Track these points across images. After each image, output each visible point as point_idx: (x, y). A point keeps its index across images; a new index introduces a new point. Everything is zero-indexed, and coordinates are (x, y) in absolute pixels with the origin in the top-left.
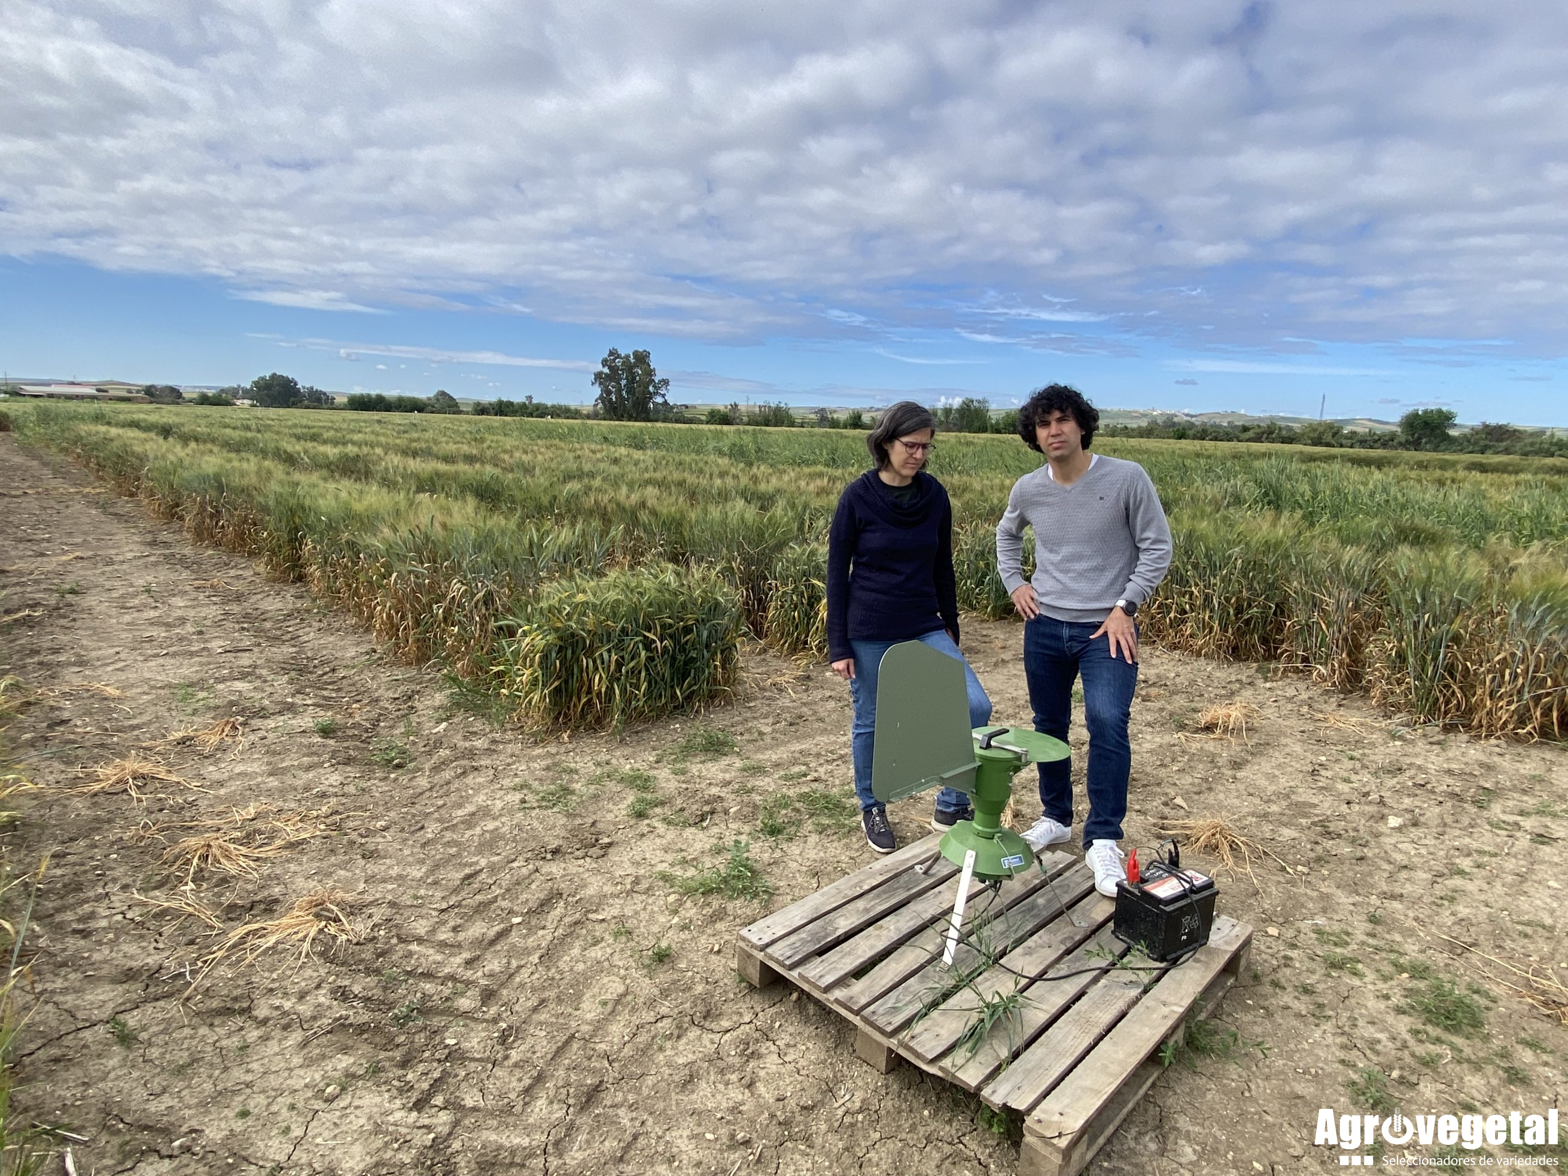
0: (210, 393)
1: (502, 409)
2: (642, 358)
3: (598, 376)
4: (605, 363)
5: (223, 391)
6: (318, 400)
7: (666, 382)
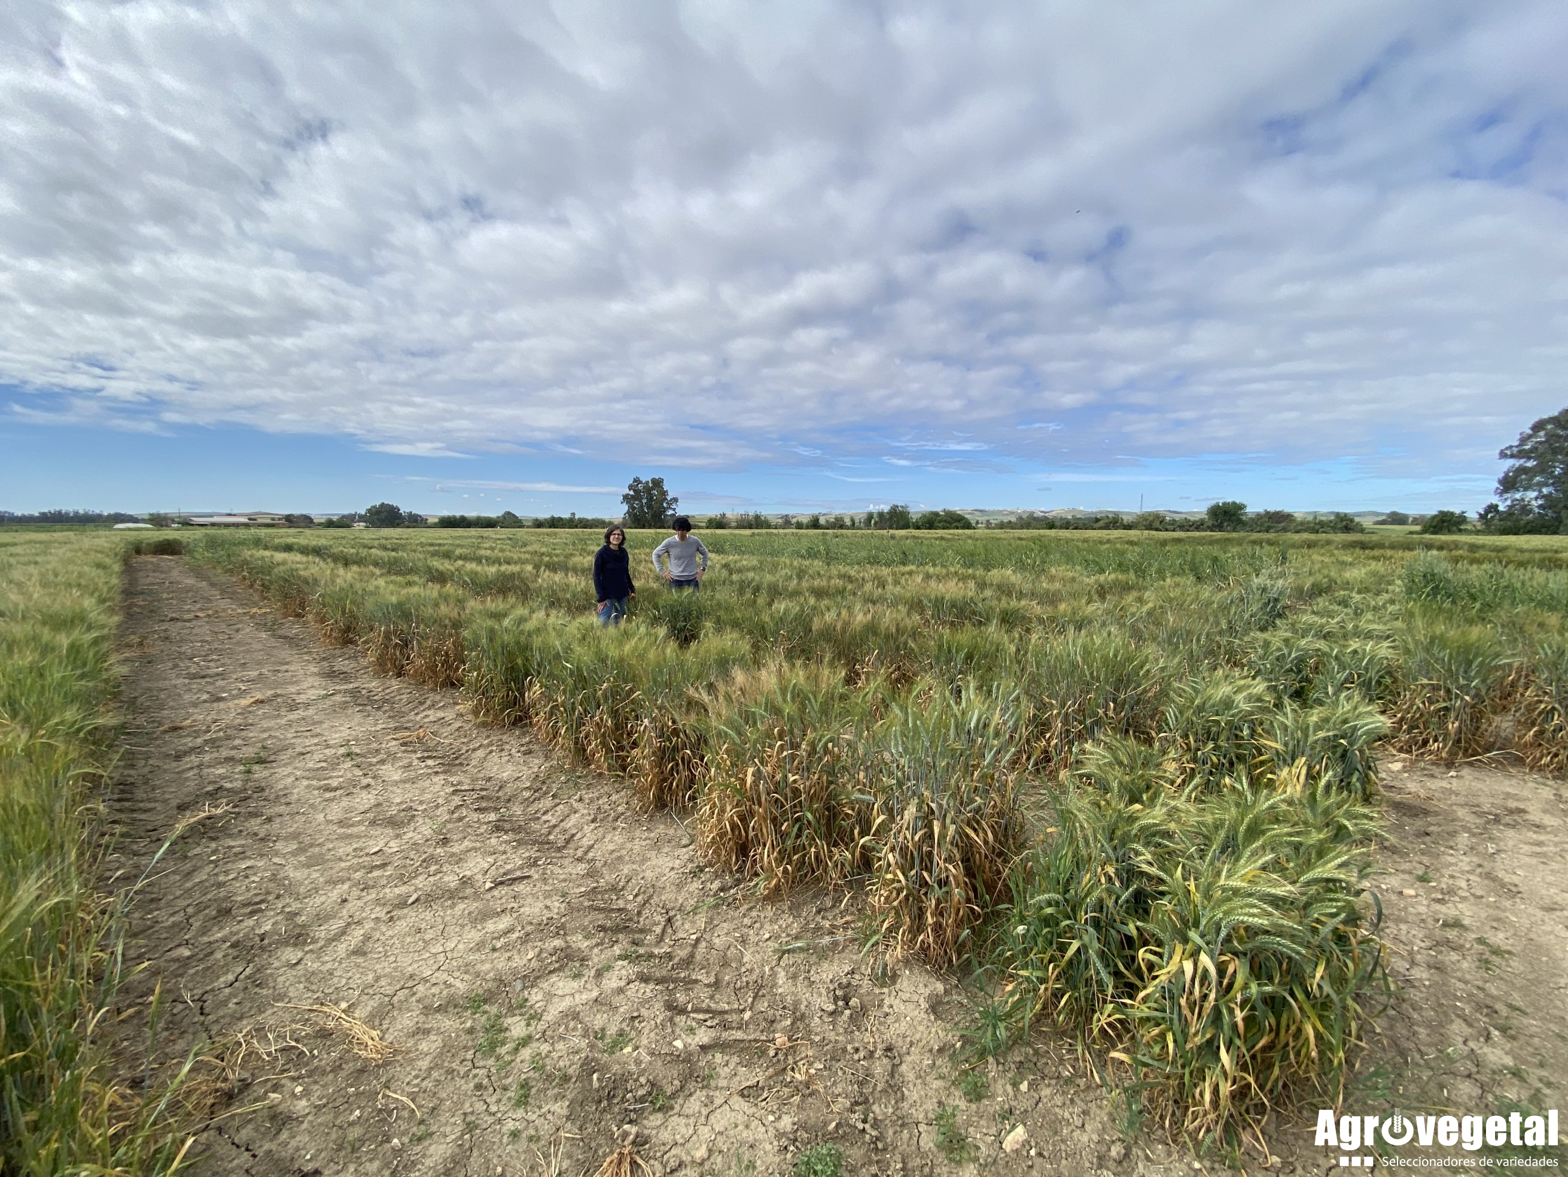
0: (335, 518)
1: (555, 523)
2: (658, 483)
3: (626, 498)
4: (630, 487)
5: (344, 517)
6: (415, 521)
7: (676, 500)
